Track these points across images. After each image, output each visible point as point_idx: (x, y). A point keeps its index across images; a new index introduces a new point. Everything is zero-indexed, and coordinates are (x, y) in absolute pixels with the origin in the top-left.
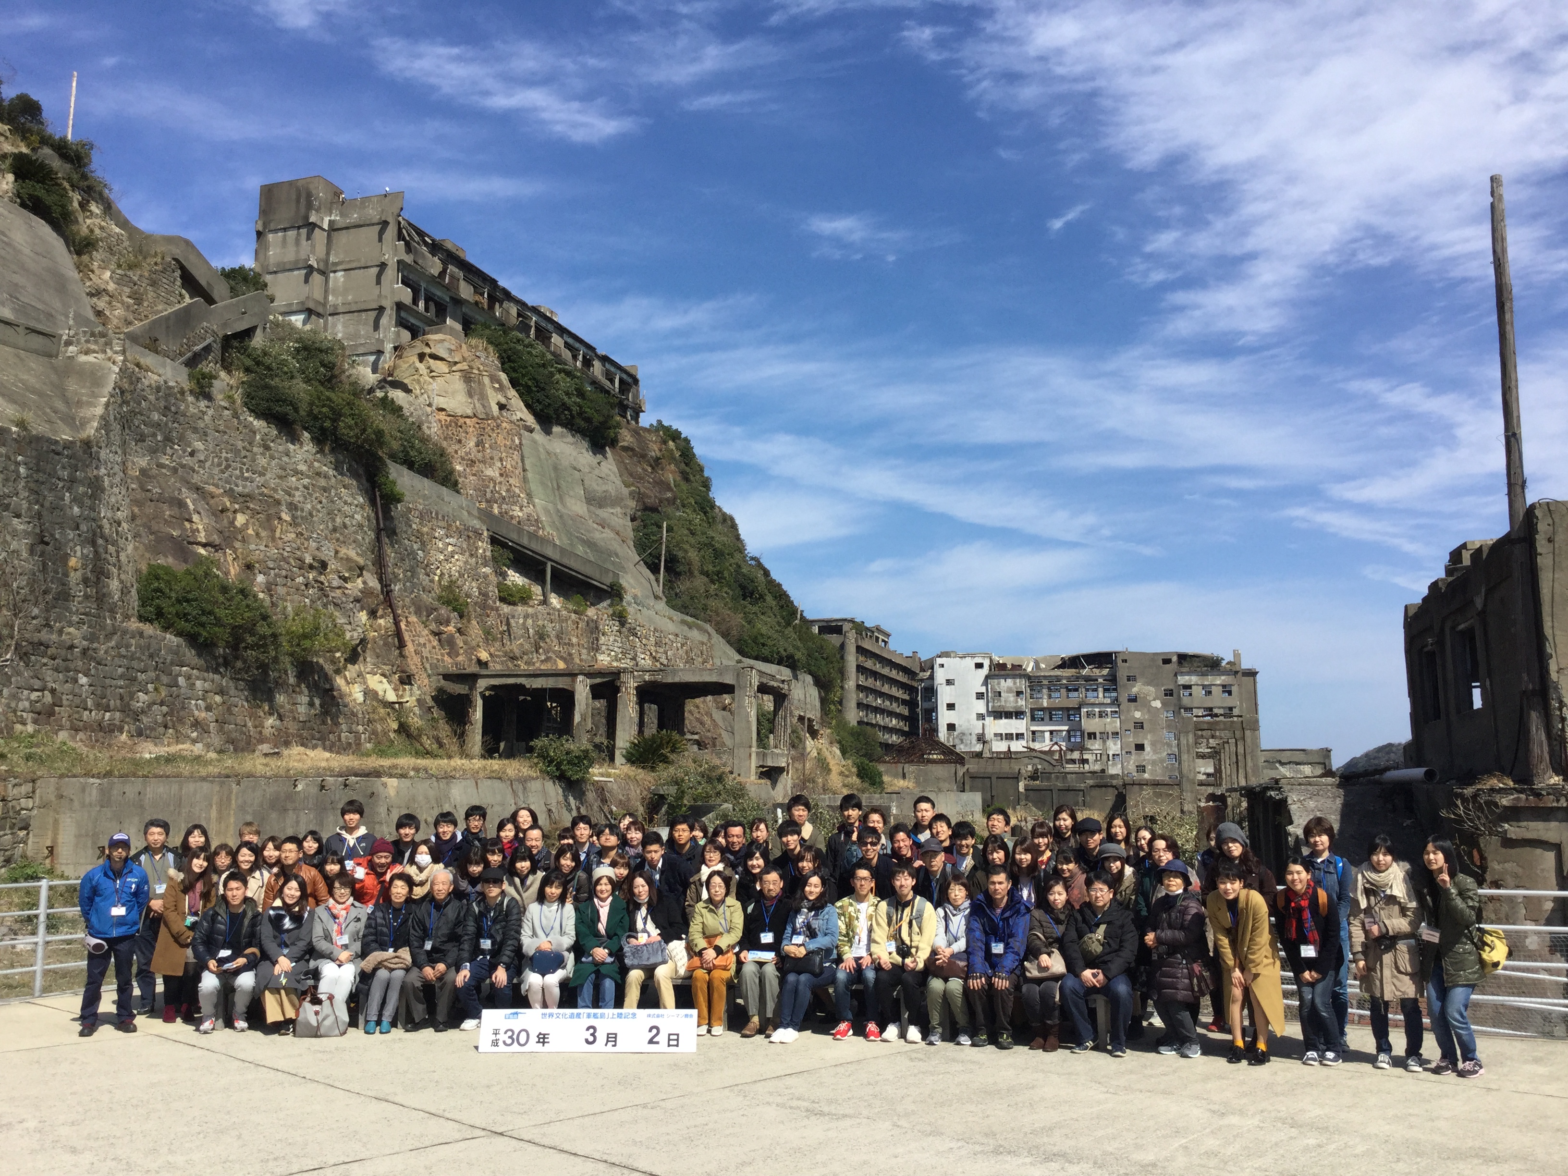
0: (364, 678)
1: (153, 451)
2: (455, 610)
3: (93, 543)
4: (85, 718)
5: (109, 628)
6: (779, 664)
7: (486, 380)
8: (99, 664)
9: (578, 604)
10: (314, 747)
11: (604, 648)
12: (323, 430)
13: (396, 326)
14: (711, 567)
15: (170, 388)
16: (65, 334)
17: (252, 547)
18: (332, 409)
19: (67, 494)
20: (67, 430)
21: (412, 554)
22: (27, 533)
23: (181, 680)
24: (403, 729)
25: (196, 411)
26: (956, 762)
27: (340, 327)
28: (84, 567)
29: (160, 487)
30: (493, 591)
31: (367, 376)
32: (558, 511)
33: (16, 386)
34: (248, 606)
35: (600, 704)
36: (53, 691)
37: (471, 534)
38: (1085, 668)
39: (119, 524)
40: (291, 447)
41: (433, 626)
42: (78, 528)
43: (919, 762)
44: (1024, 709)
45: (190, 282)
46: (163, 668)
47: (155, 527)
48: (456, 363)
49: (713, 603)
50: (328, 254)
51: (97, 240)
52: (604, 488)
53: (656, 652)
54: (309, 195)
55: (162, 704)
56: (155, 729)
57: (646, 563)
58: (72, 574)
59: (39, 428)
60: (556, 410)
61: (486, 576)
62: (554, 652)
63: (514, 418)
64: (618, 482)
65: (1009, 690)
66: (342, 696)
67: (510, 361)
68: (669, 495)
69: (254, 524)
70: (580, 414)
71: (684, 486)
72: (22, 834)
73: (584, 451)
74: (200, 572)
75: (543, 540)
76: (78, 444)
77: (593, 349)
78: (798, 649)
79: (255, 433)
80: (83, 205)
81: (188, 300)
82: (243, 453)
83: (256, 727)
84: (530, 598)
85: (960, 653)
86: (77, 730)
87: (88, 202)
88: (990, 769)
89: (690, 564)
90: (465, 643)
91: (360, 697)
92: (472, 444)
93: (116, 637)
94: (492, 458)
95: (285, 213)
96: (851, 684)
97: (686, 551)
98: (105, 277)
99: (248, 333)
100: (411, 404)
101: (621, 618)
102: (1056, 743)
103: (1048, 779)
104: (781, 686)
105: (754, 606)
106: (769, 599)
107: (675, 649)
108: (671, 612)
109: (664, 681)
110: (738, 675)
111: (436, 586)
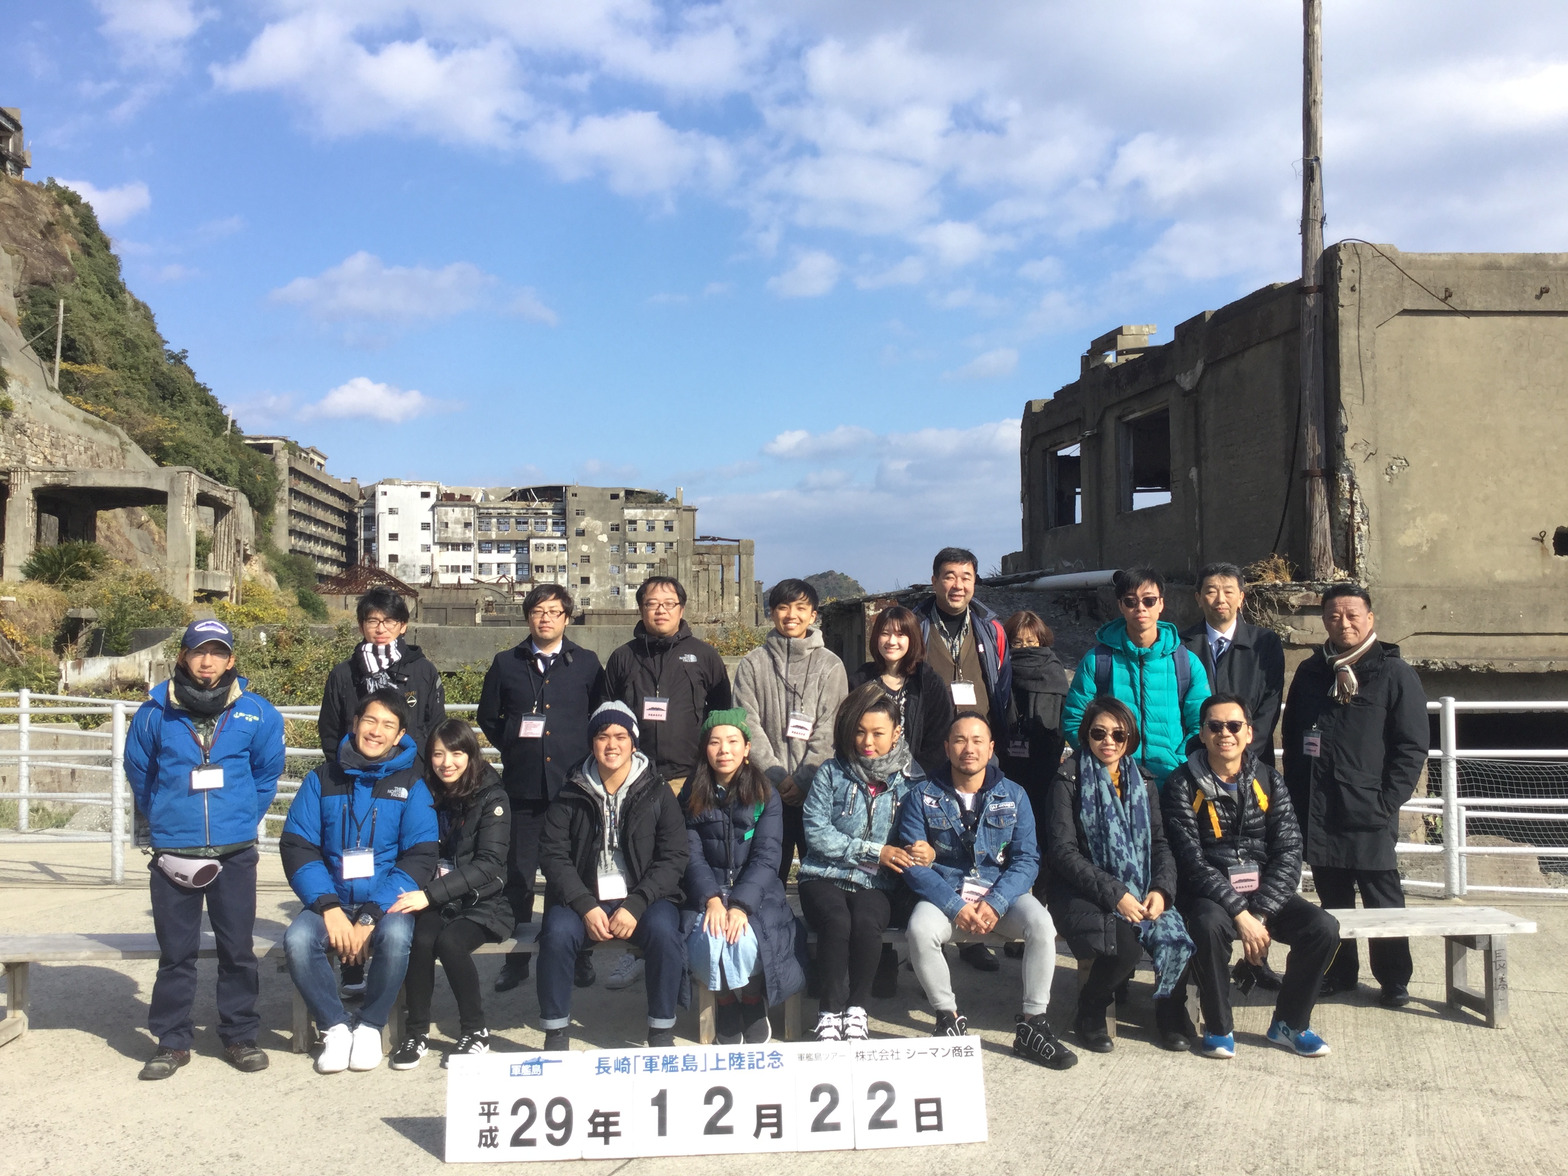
14: (120, 358)
38: (534, 500)
44: (472, 540)
49: (123, 402)
53: (51, 454)
57: (35, 349)
65: (457, 522)
68: (65, 270)
71: (85, 260)
78: (230, 462)
85: (405, 483)
88: (447, 598)
96: (281, 510)
97: (88, 338)
101: (4, 411)
102: (504, 576)
103: (502, 610)
104: (225, 497)
105: (175, 409)
106: (194, 406)
107: (75, 454)
108: (71, 409)
109: (72, 484)
110: (172, 480)
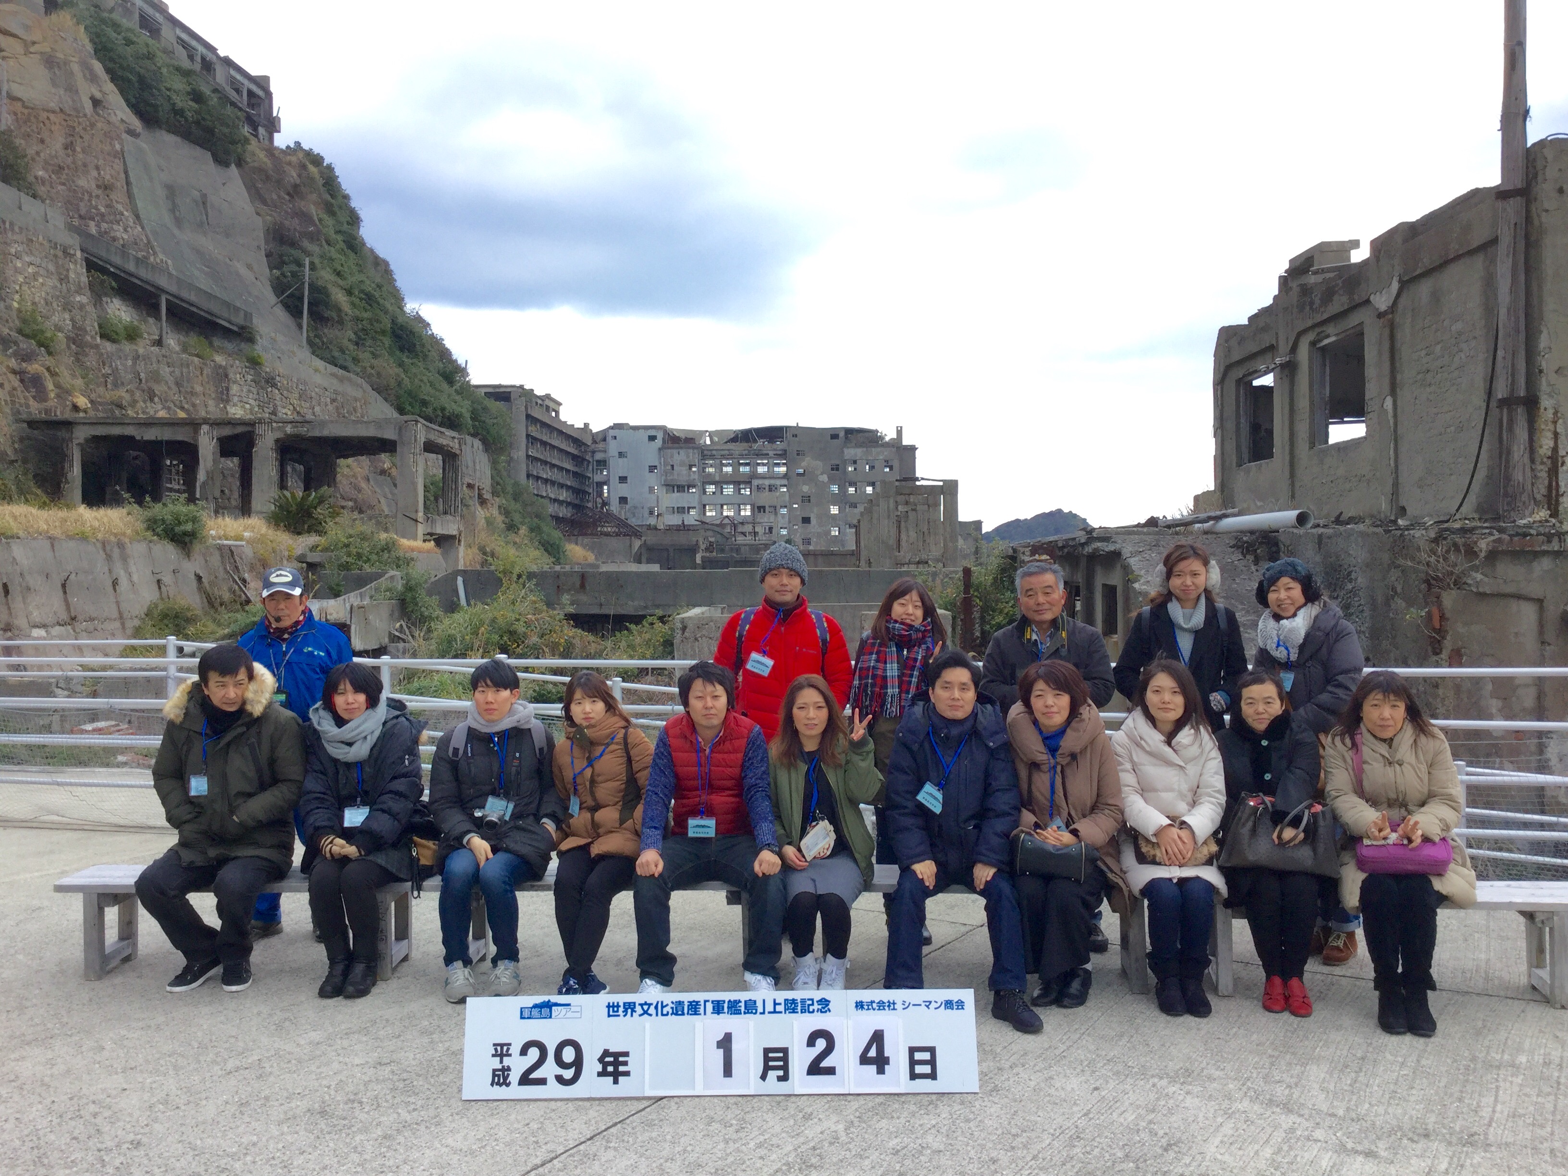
2: (41, 344)
7: (76, 68)
9: (201, 346)
11: (235, 398)
26: (630, 535)
30: (92, 326)
32: (174, 236)
35: (234, 462)
37: (59, 253)
38: (755, 441)
41: (13, 363)
44: (696, 482)
48: (34, 43)
52: (232, 214)
53: (301, 406)
57: (287, 306)
60: (166, 113)
61: (82, 307)
62: (174, 402)
63: (113, 118)
64: (249, 208)
65: (682, 464)
67: (105, 48)
68: (311, 229)
70: (197, 123)
71: (329, 221)
73: (205, 164)
75: (155, 269)
77: (214, 50)
84: (141, 336)
88: (666, 540)
89: (338, 309)
90: (58, 386)
92: (57, 144)
94: (85, 165)
96: (520, 453)
97: (333, 294)
101: (254, 364)
103: (722, 551)
104: (451, 444)
107: (323, 404)
108: (319, 364)
109: (310, 434)
110: (400, 429)
111: (14, 314)
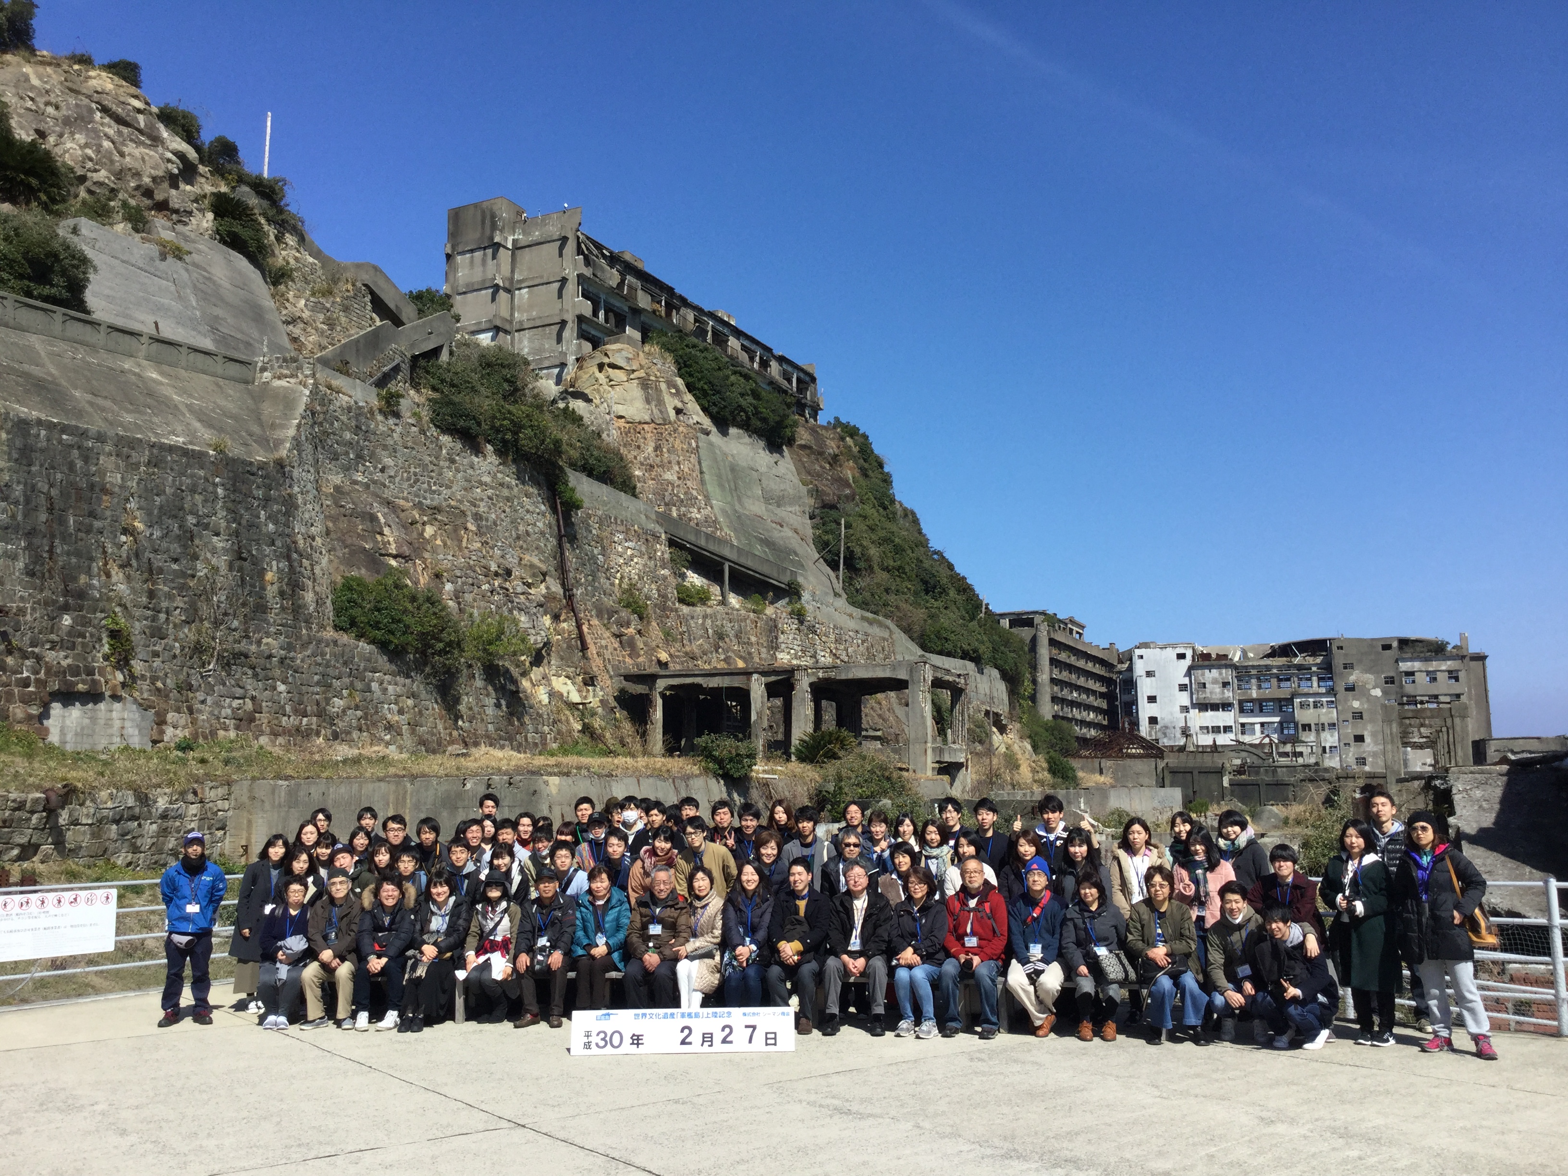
0: (549, 680)
1: (346, 469)
2: (634, 612)
3: (288, 558)
4: (284, 724)
5: (305, 638)
6: (962, 658)
7: (663, 386)
8: (296, 671)
9: (758, 604)
10: (502, 747)
11: (783, 646)
12: (504, 442)
13: (578, 338)
14: (891, 563)
15: (360, 408)
16: (260, 360)
17: (441, 556)
18: (512, 421)
19: (263, 512)
20: (262, 452)
21: (593, 558)
22: (226, 551)
23: (375, 686)
24: (587, 729)
25: (385, 429)
26: (1156, 757)
27: (526, 343)
28: (280, 580)
29: (353, 503)
30: (672, 593)
31: (549, 387)
32: (736, 511)
33: (214, 412)
34: (435, 614)
35: (778, 702)
36: (253, 698)
37: (649, 537)
38: (1295, 655)
39: (313, 539)
40: (476, 460)
41: (614, 629)
42: (273, 544)
43: (1117, 757)
44: (1231, 700)
45: (379, 306)
46: (356, 674)
47: (349, 542)
48: (633, 371)
49: (893, 599)
50: (513, 272)
51: (291, 270)
52: (782, 487)
53: (836, 649)
54: (493, 216)
55: (357, 708)
56: (348, 733)
57: (825, 560)
58: (269, 588)
59: (235, 451)
60: (732, 413)
61: (665, 578)
62: (734, 651)
63: (691, 422)
64: (796, 480)
65: (1215, 681)
66: (527, 698)
67: (686, 366)
68: (848, 491)
69: (441, 535)
70: (756, 414)
71: (863, 482)
72: (220, 833)
73: (761, 451)
74: (390, 582)
75: (721, 541)
76: (272, 464)
77: (768, 350)
78: (983, 642)
79: (441, 448)
80: (279, 239)
81: (378, 323)
82: (431, 467)
83: (446, 729)
84: (709, 599)
85: (1161, 644)
86: (275, 734)
87: (283, 234)
88: (1191, 763)
89: (868, 560)
90: (646, 644)
91: (545, 699)
92: (650, 449)
93: (311, 646)
94: (670, 462)
95: (472, 236)
96: (1044, 677)
97: (866, 548)
98: (300, 305)
99: (435, 352)
100: (591, 413)
101: (799, 616)
102: (1268, 736)
103: (1257, 773)
104: (957, 680)
105: (936, 600)
106: (952, 593)
107: (855, 646)
108: (851, 609)
110: (911, 671)
111: (616, 589)
